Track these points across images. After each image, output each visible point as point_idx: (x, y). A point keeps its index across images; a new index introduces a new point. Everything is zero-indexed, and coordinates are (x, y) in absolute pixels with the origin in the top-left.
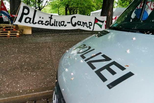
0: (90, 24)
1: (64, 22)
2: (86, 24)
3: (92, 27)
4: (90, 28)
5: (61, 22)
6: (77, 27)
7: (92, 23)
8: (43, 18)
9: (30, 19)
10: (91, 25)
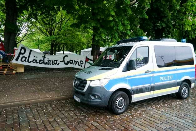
0: (82, 62)
1: (57, 61)
2: (77, 63)
3: (83, 65)
4: (82, 66)
5: (55, 61)
6: (69, 65)
7: (83, 62)
8: (37, 57)
9: (26, 58)
10: (83, 64)
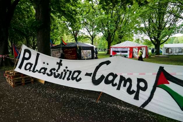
2: (128, 84)
4: (137, 98)
5: (75, 72)
8: (48, 64)
9: (31, 65)
10: (144, 89)
